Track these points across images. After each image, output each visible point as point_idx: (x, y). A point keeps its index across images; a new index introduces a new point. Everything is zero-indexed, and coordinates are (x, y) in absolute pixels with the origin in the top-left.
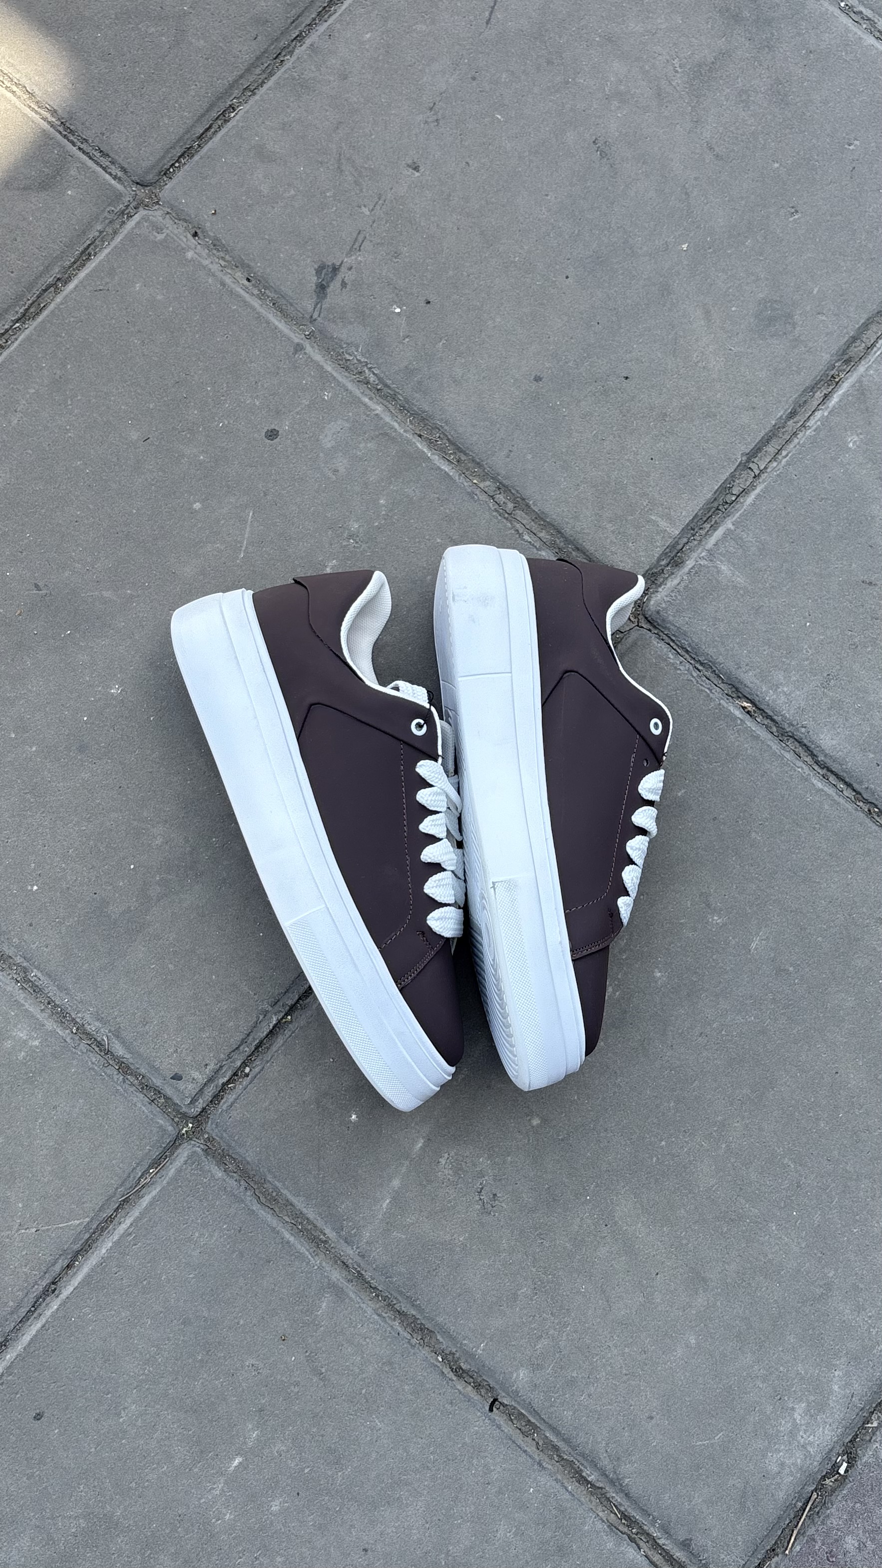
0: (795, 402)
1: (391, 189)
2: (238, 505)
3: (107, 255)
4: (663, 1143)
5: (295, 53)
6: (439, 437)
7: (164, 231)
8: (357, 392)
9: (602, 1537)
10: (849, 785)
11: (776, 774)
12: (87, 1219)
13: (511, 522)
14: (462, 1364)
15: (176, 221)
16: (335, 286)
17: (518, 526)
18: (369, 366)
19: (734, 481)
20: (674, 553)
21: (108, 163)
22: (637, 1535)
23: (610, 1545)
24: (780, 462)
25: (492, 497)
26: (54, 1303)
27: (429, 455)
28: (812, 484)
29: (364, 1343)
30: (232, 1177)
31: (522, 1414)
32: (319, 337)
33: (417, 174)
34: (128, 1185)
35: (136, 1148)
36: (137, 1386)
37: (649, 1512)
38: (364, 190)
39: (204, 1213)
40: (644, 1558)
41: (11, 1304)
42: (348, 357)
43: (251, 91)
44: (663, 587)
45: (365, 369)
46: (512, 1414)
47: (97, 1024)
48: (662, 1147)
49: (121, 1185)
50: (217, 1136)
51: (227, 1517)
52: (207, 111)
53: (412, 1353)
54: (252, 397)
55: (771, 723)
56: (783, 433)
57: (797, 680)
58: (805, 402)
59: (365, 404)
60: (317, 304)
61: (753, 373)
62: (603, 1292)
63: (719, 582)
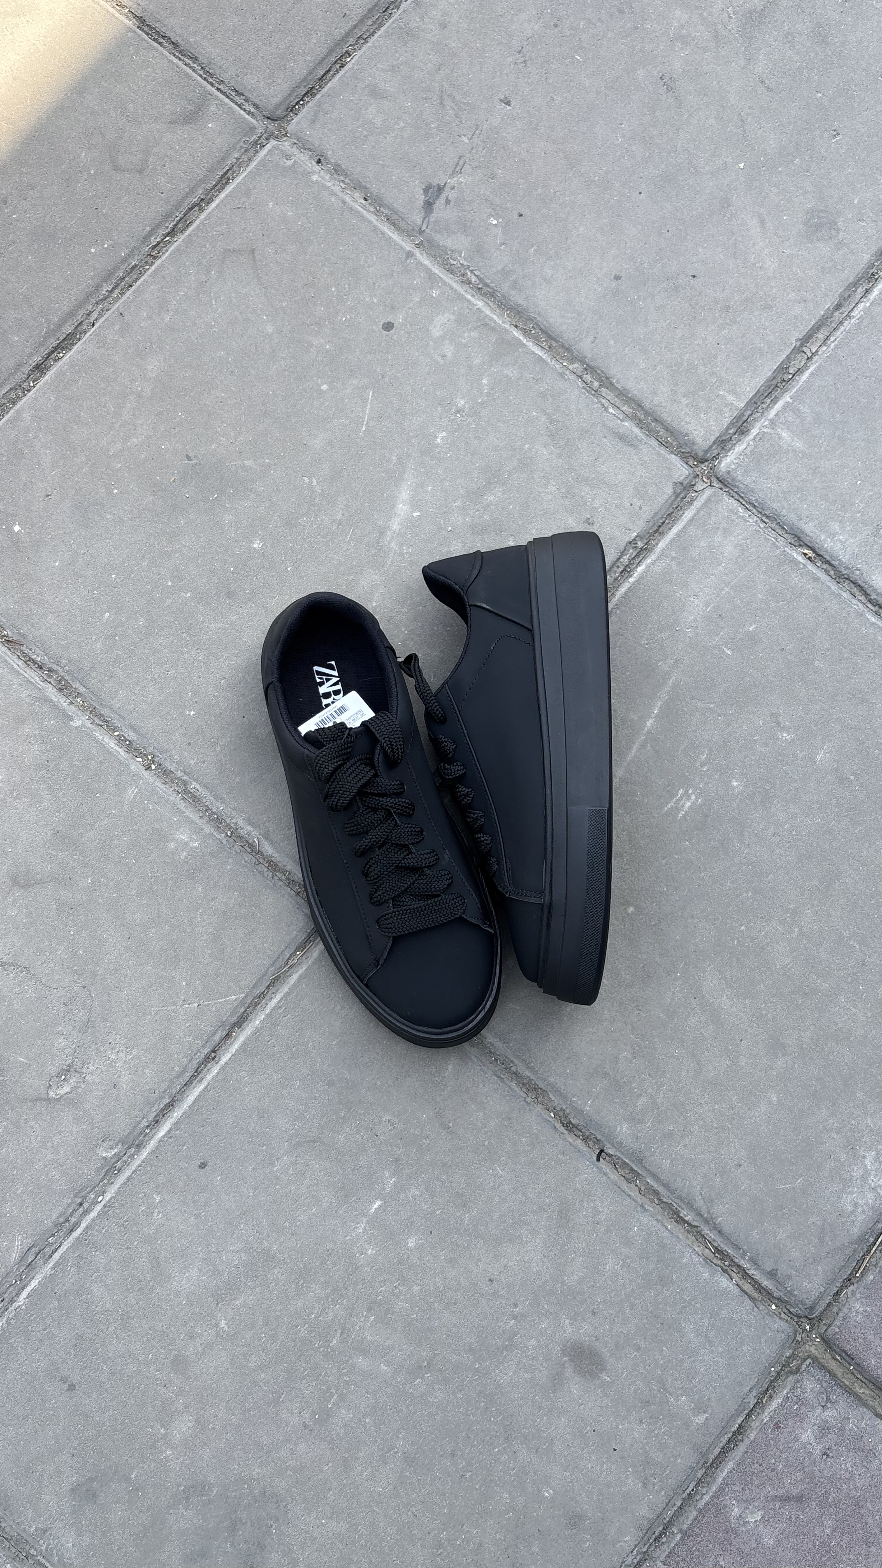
0: (841, 296)
1: (487, 120)
2: (360, 386)
3: (243, 179)
4: (743, 928)
6: (533, 327)
7: (292, 158)
8: (461, 290)
9: (698, 1268)
11: (834, 611)
12: (243, 995)
13: (597, 397)
14: (572, 1120)
15: (302, 150)
16: (441, 201)
17: (604, 401)
18: (471, 268)
19: (790, 363)
20: (740, 424)
21: (242, 101)
22: (728, 1266)
23: (706, 1275)
24: (829, 347)
25: (580, 377)
26: (215, 1068)
27: (525, 342)
28: (857, 364)
29: (486, 1101)
31: (625, 1162)
32: (426, 245)
33: (509, 108)
34: (278, 965)
35: (284, 933)
36: (289, 1139)
37: (740, 1247)
38: (464, 122)
40: (736, 1287)
41: (177, 1069)
42: (452, 262)
43: (363, 39)
44: (731, 452)
45: (467, 271)
46: (617, 1164)
47: (249, 828)
48: (742, 931)
49: (272, 965)
51: (370, 1252)
52: (327, 56)
53: (527, 1110)
54: (371, 296)
55: (829, 568)
56: (831, 323)
57: (851, 530)
58: (849, 296)
59: (468, 301)
60: (425, 218)
61: (804, 272)
62: (694, 1055)
63: (780, 447)
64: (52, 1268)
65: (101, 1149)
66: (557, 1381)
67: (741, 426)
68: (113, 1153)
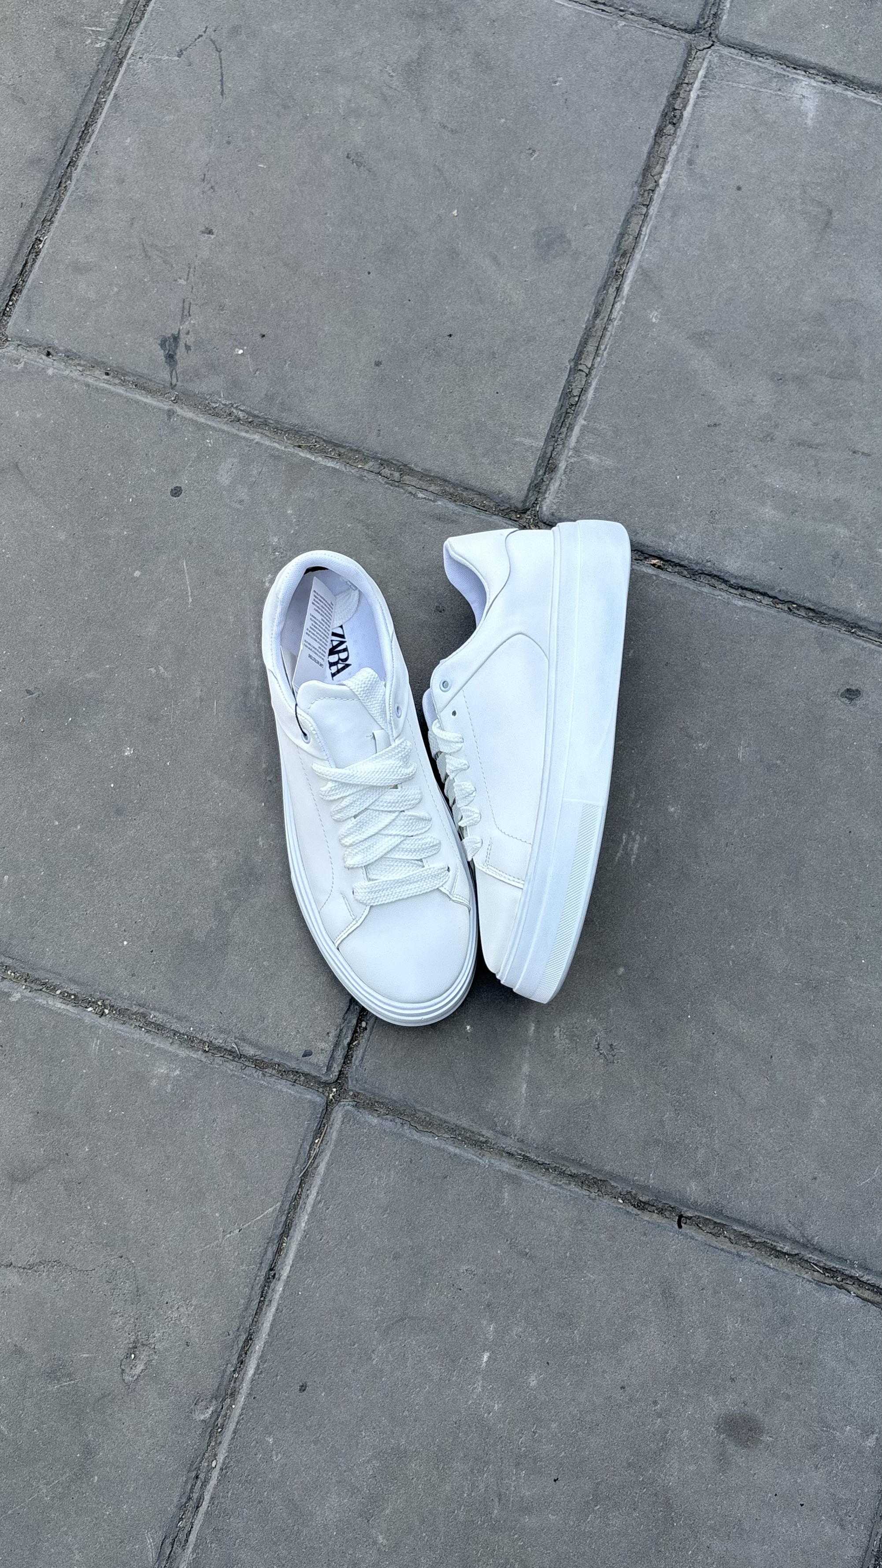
0: (595, 303)
1: (196, 256)
2: (171, 560)
4: (732, 946)
5: (73, 177)
6: (316, 442)
7: (21, 360)
8: (235, 431)
9: (814, 1295)
10: (764, 594)
11: (702, 608)
12: (279, 1204)
13: (402, 488)
14: (641, 1198)
15: (28, 349)
16: (181, 351)
17: (410, 489)
18: (235, 406)
19: (571, 386)
20: (546, 462)
22: (842, 1281)
23: (824, 1299)
24: (603, 355)
25: (379, 473)
26: (278, 1286)
27: (313, 459)
28: (635, 364)
29: (552, 1214)
30: (386, 1119)
31: (707, 1219)
32: (183, 398)
33: (213, 237)
34: (302, 1161)
35: (296, 1127)
36: (377, 1327)
37: (846, 1258)
38: (174, 266)
39: (376, 1159)
40: (856, 1298)
42: (214, 405)
43: (48, 221)
44: (548, 492)
45: (232, 409)
46: (699, 1223)
47: (222, 1036)
48: (733, 951)
49: (296, 1163)
50: (360, 1089)
51: (496, 1407)
52: (19, 250)
53: (595, 1206)
54: (147, 467)
55: (681, 569)
56: (596, 332)
57: (688, 526)
58: (603, 300)
59: (244, 438)
60: (172, 372)
61: (552, 293)
62: (733, 1089)
63: (592, 471)
64: (193, 1552)
65: (197, 1413)
66: (723, 1461)
67: (548, 465)
68: (210, 1412)
